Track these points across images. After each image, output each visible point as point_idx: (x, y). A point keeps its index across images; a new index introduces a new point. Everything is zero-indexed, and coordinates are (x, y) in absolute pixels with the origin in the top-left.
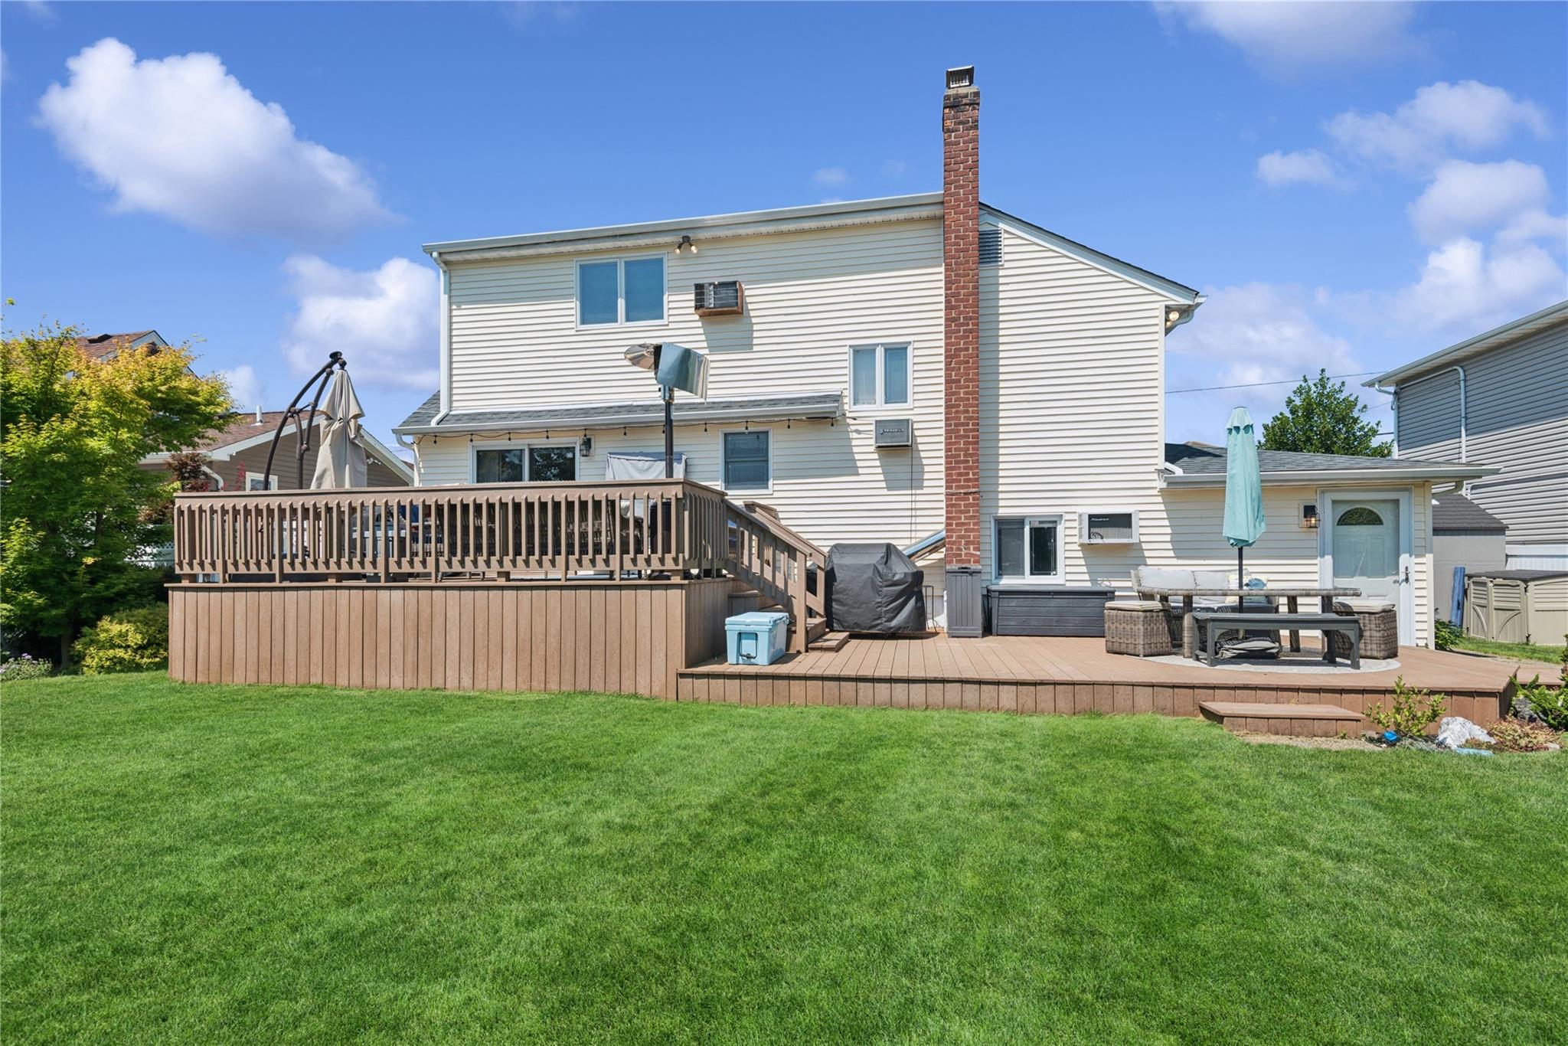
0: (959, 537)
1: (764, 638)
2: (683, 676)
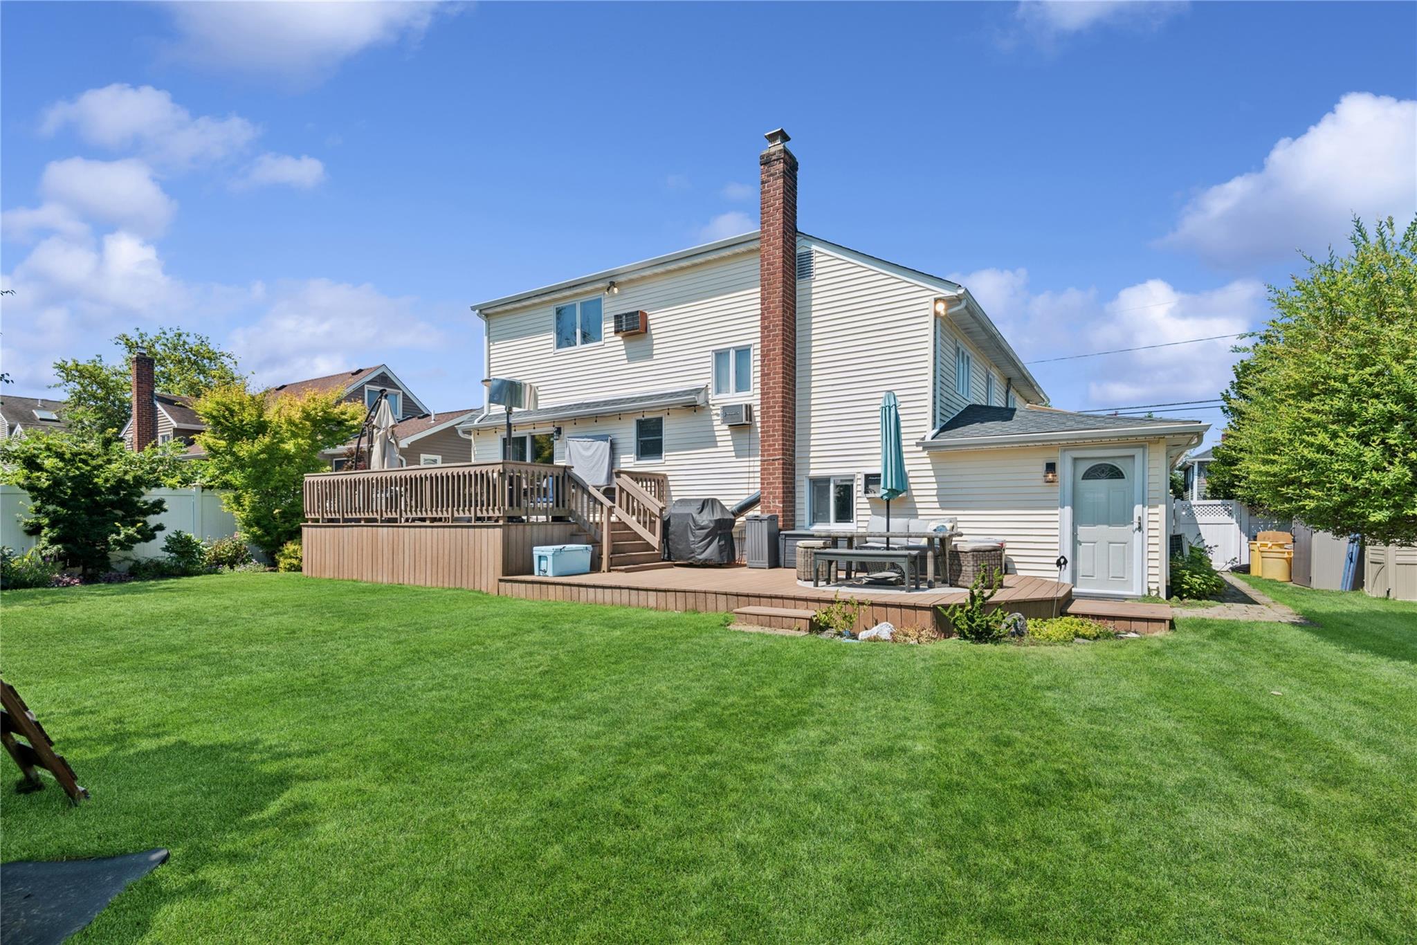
0: (769, 493)
1: (550, 559)
2: (501, 580)
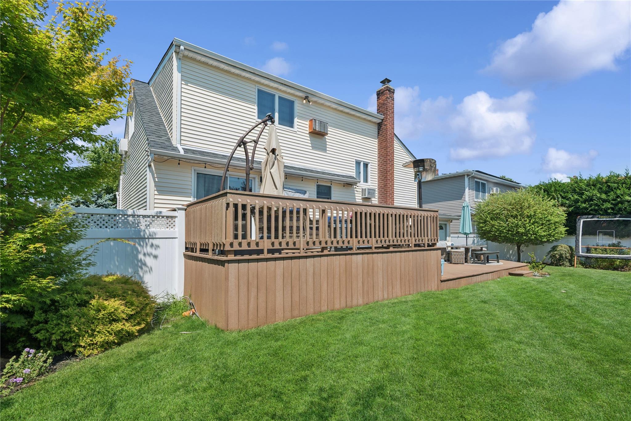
2: (442, 281)
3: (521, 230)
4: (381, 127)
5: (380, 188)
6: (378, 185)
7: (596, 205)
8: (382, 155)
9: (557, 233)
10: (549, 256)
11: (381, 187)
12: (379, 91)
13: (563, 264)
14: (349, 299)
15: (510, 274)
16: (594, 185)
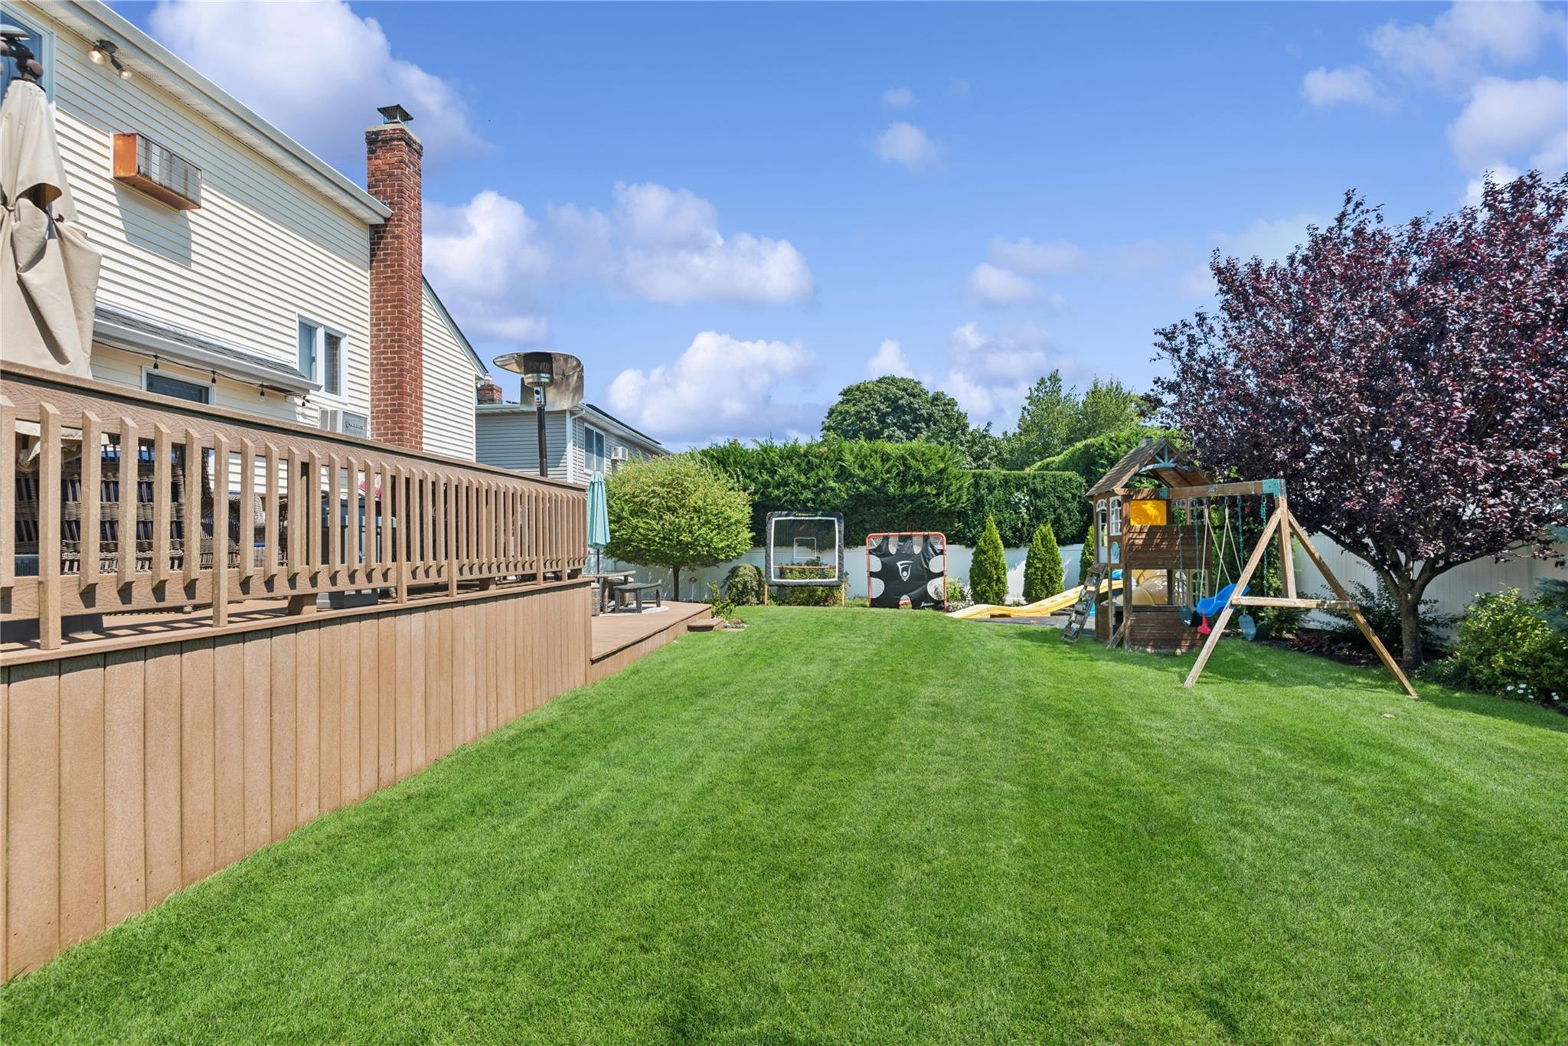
2: (593, 662)
3: (686, 538)
4: (382, 238)
5: (377, 413)
6: (373, 406)
7: (793, 493)
8: (384, 319)
9: (739, 543)
10: (726, 587)
11: (382, 412)
12: (377, 133)
13: (748, 601)
14: (386, 761)
15: (691, 629)
16: (790, 458)
